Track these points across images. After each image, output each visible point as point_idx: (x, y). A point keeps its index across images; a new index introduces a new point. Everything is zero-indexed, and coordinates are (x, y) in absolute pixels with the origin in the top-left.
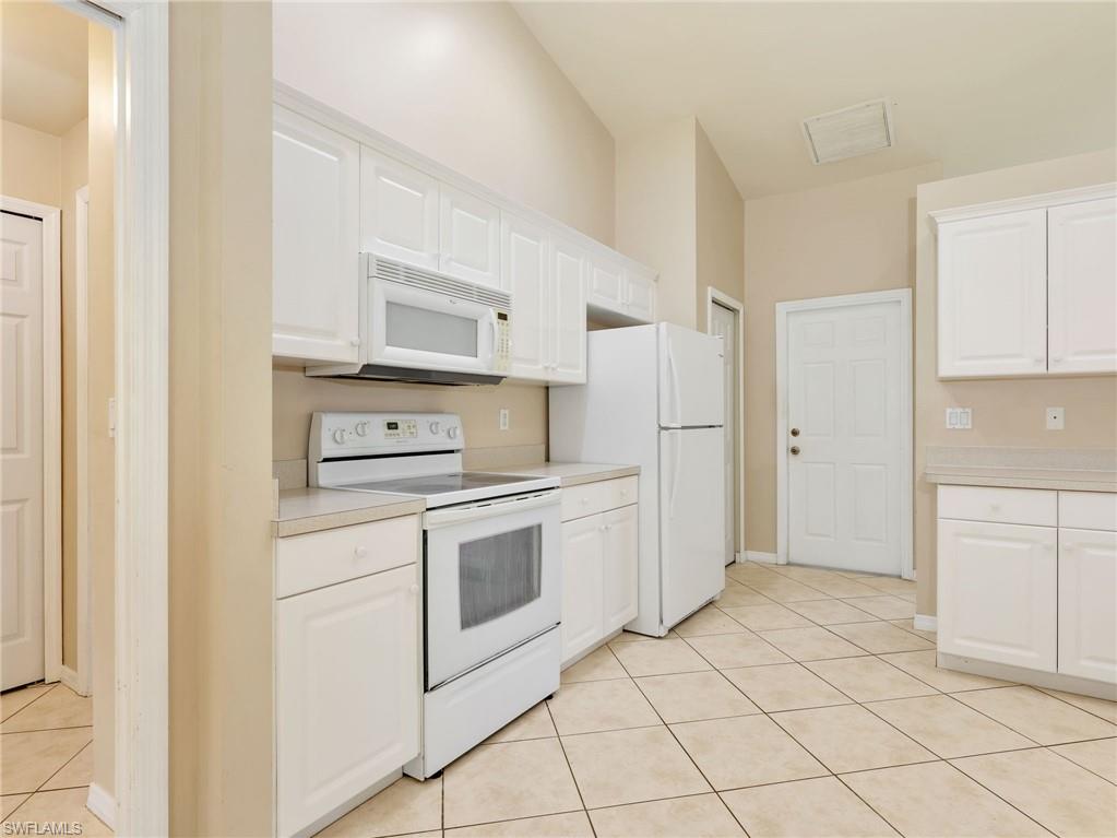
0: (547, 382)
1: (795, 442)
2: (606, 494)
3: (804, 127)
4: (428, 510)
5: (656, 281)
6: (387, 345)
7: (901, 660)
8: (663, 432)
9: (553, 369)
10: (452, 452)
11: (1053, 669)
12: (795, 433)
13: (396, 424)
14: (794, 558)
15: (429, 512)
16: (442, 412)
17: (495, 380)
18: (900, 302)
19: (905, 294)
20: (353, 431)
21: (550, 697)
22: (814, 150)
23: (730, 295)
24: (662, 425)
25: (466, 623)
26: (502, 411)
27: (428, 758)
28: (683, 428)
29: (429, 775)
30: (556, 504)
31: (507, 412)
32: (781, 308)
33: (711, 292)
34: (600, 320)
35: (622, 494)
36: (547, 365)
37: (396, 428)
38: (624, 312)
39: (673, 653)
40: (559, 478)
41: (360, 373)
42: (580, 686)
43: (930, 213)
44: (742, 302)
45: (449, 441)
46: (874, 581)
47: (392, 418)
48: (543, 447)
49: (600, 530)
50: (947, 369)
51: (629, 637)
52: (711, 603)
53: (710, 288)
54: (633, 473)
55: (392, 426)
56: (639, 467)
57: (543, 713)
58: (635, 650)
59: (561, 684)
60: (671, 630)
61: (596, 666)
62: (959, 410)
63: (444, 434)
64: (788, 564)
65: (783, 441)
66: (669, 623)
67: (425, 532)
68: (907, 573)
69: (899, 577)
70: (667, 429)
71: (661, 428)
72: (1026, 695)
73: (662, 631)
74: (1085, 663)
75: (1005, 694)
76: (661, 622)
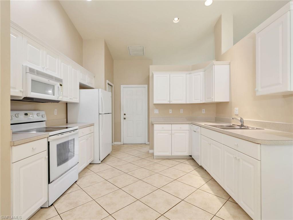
0: (67, 102)
1: (125, 116)
2: (86, 130)
3: (128, 48)
4: (50, 136)
5: (94, 77)
6: (32, 92)
7: (148, 159)
8: (100, 115)
9: (72, 99)
10: (42, 121)
11: (171, 155)
12: (125, 114)
13: (27, 114)
15: (50, 137)
16: (39, 110)
17: (58, 102)
18: (145, 87)
19: (146, 86)
20: (15, 116)
21: (76, 181)
22: (129, 52)
23: (111, 82)
24: (100, 113)
25: (59, 165)
26: (55, 110)
27: (49, 201)
28: (105, 114)
29: (50, 205)
30: (77, 133)
31: (56, 110)
32: (122, 86)
33: (107, 81)
34: (82, 87)
35: (90, 130)
36: (70, 98)
37: (27, 115)
38: (88, 85)
39: (103, 167)
40: (78, 127)
41: (22, 99)
42: (83, 178)
43: (153, 72)
44: (113, 84)
45: (42, 118)
46: (141, 145)
47: (26, 112)
48: (66, 119)
49: (86, 139)
50: (156, 102)
51: (91, 165)
52: (109, 155)
53: (107, 80)
54: (92, 125)
55: (26, 114)
56: (94, 123)
57: (75, 185)
58: (94, 167)
59: (79, 178)
60: (102, 161)
61: (85, 172)
62: (156, 110)
63: (41, 116)
64: (124, 144)
65: (122, 116)
66: (101, 160)
67: (49, 142)
68: (147, 143)
69: (145, 144)
70: (101, 114)
71: (99, 114)
72: (167, 160)
73: (100, 162)
74: (175, 153)
75: (164, 161)
76: (100, 160)
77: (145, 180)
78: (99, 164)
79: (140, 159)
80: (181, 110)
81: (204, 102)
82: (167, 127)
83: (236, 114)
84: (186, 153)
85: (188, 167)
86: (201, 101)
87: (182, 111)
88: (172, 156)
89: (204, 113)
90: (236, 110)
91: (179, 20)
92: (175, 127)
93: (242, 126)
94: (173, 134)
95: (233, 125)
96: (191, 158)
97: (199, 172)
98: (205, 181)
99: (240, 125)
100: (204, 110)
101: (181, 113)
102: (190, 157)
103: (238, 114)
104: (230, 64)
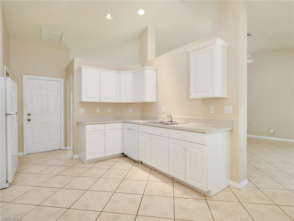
1: (29, 117)
3: (40, 28)
7: (77, 165)
12: (29, 115)
14: (28, 153)
18: (60, 81)
19: (62, 80)
22: (41, 35)
32: (25, 77)
43: (81, 65)
44: (10, 72)
50: (85, 99)
53: (5, 66)
60: (9, 184)
62: (83, 109)
64: (27, 154)
65: (26, 117)
69: (61, 149)
70: (9, 114)
71: (6, 115)
72: (101, 162)
73: (7, 185)
74: (108, 153)
75: (97, 164)
76: (7, 182)
77: (91, 189)
78: (6, 188)
79: (67, 168)
80: (109, 108)
81: (133, 102)
82: (100, 127)
83: (163, 112)
84: (118, 151)
85: (125, 164)
86: (131, 100)
87: (109, 110)
88: (105, 157)
89: (131, 111)
90: (163, 109)
91: (112, 17)
92: (109, 126)
93: (171, 121)
94: (106, 134)
95: (161, 121)
96: (124, 155)
97: (137, 167)
98: (148, 172)
99: (170, 121)
100: (131, 109)
101: (109, 112)
102: (122, 154)
103: (164, 112)
104: (156, 71)
